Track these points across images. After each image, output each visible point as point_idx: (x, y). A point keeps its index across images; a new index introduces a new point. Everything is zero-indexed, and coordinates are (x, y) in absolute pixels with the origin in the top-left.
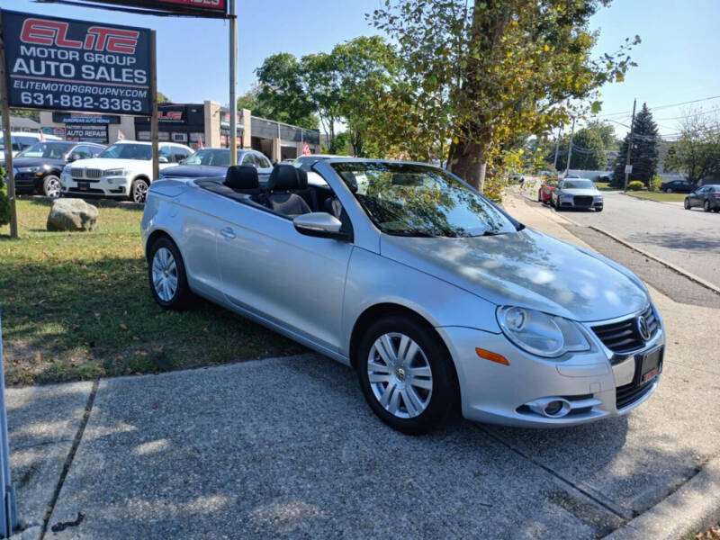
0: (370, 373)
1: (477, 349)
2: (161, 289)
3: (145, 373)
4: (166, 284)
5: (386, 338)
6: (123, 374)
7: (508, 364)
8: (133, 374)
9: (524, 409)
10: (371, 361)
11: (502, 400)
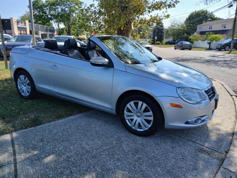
0: (125, 116)
1: (171, 104)
2: (23, 91)
3: (31, 127)
4: (25, 89)
5: (132, 103)
6: (22, 129)
7: (182, 108)
8: (26, 128)
9: (187, 123)
10: (125, 112)
11: (179, 121)
